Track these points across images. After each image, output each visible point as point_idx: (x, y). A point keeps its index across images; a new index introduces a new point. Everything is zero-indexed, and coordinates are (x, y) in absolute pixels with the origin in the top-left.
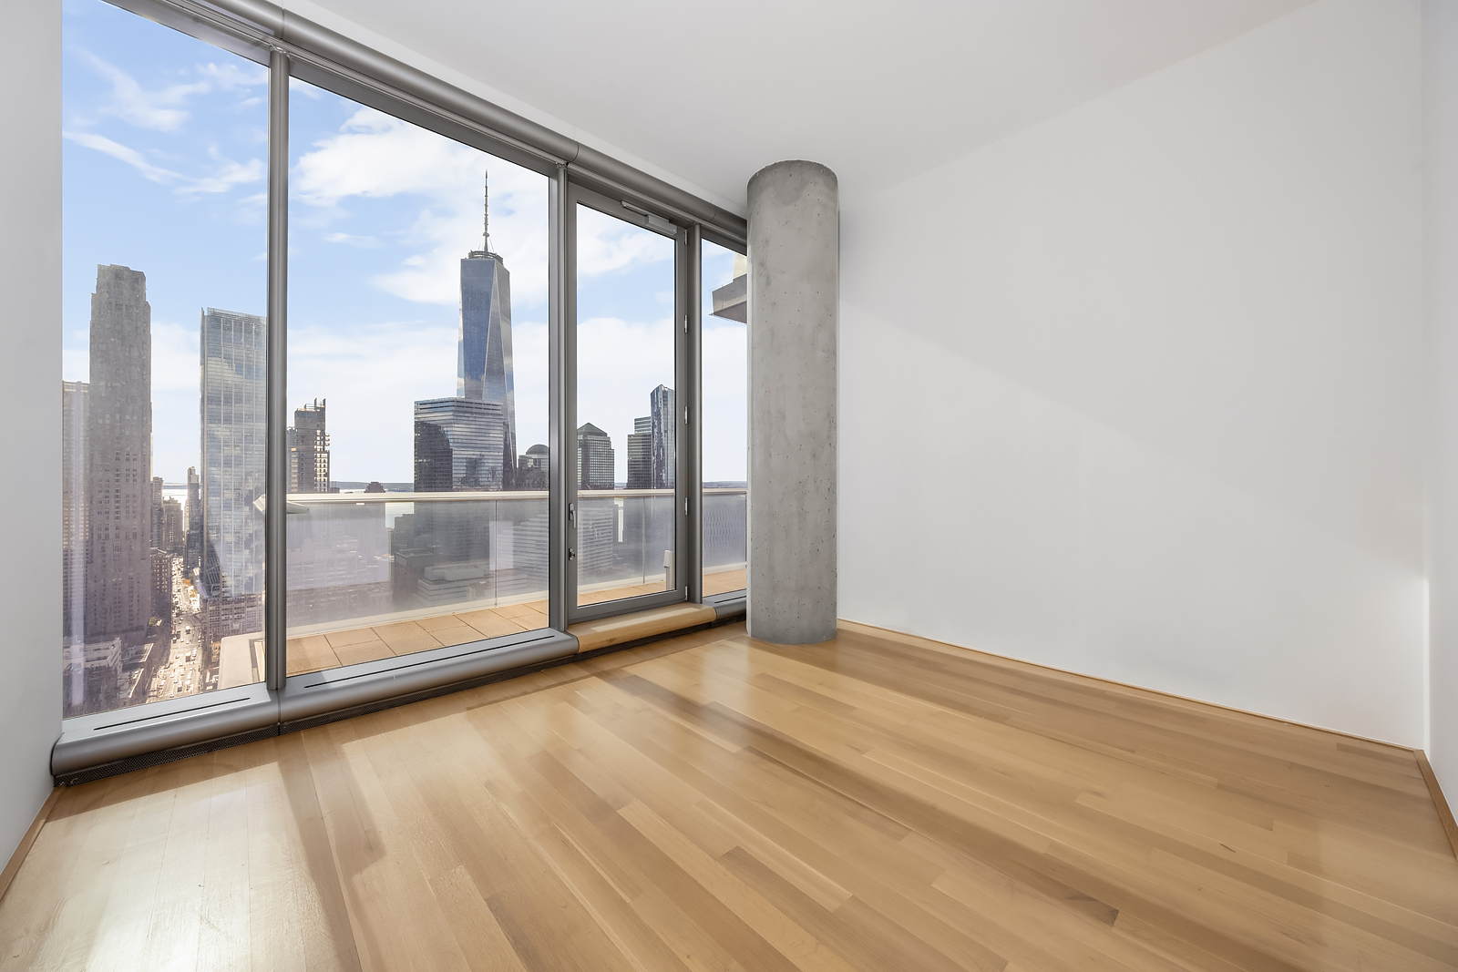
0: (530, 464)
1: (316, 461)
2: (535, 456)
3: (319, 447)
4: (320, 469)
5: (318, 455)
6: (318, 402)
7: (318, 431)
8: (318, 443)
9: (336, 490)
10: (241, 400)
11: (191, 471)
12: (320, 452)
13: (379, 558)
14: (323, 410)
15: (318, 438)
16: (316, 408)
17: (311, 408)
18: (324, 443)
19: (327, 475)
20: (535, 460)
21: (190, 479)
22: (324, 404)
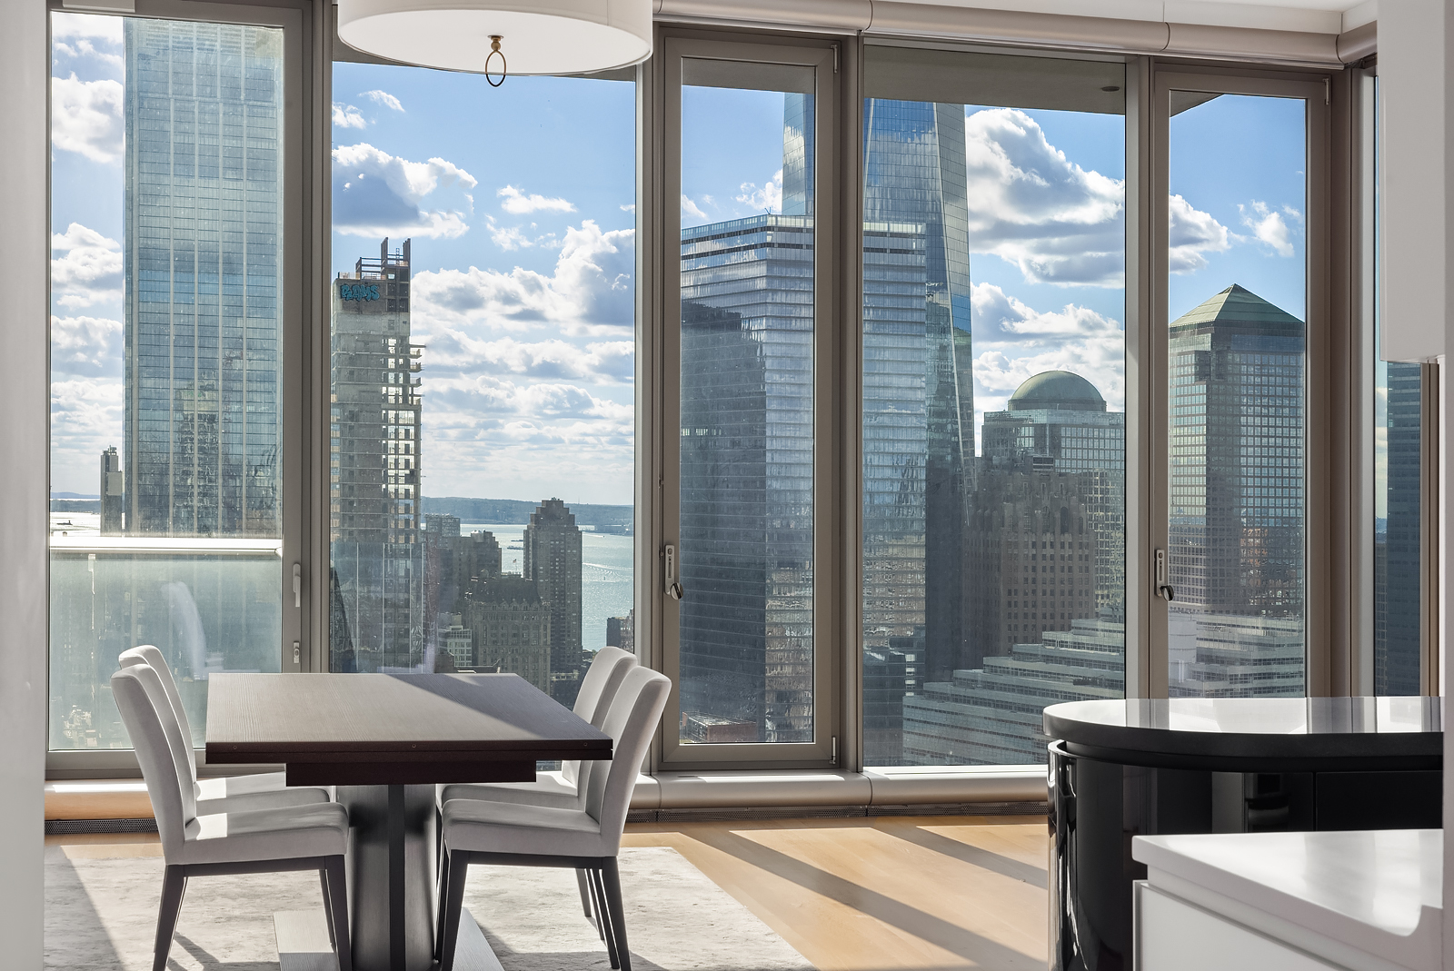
0: (1027, 441)
1: (385, 434)
2: (1041, 416)
3: (392, 390)
4: (395, 463)
5: (392, 414)
6: (391, 251)
7: (392, 342)
8: (391, 376)
10: (190, 165)
11: (108, 459)
12: (396, 407)
14: (404, 275)
15: (391, 362)
16: (387, 269)
17: (373, 273)
18: (407, 378)
19: (413, 477)
20: (1040, 428)
21: (105, 483)
22: (407, 257)
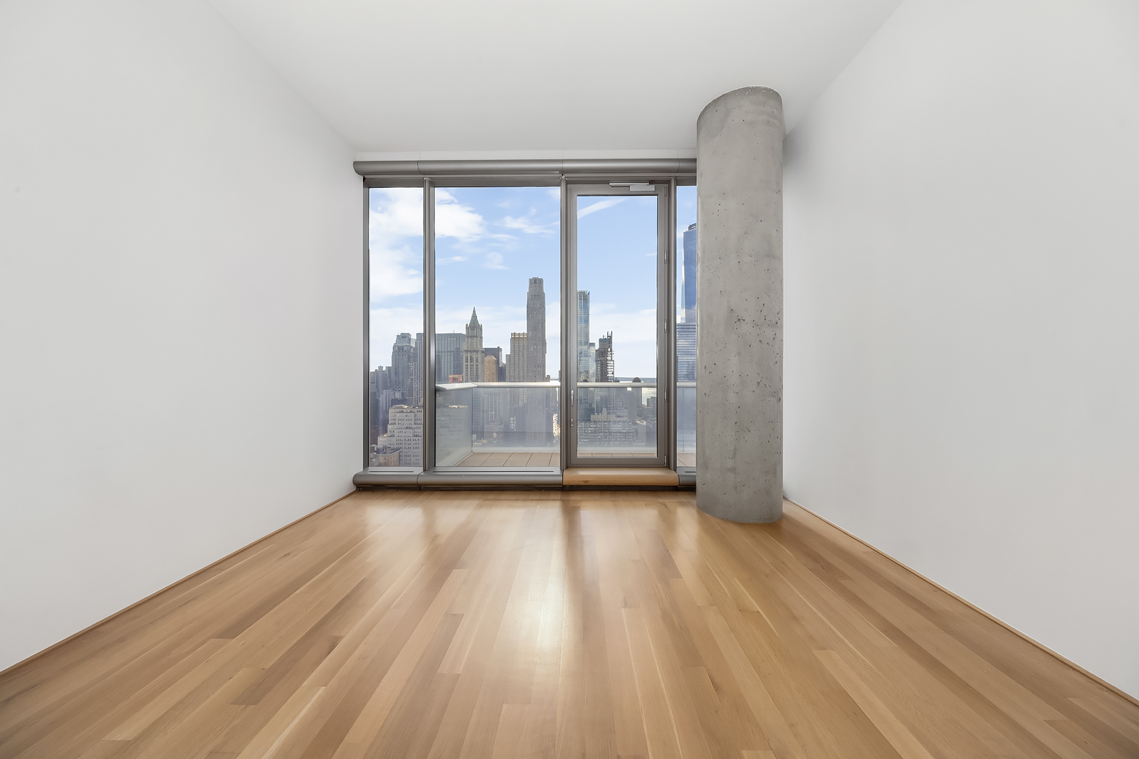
1: (608, 365)
4: (610, 370)
7: (609, 350)
9: (619, 381)
12: (610, 361)
13: (638, 422)
14: (611, 337)
15: (609, 353)
19: (613, 372)
